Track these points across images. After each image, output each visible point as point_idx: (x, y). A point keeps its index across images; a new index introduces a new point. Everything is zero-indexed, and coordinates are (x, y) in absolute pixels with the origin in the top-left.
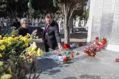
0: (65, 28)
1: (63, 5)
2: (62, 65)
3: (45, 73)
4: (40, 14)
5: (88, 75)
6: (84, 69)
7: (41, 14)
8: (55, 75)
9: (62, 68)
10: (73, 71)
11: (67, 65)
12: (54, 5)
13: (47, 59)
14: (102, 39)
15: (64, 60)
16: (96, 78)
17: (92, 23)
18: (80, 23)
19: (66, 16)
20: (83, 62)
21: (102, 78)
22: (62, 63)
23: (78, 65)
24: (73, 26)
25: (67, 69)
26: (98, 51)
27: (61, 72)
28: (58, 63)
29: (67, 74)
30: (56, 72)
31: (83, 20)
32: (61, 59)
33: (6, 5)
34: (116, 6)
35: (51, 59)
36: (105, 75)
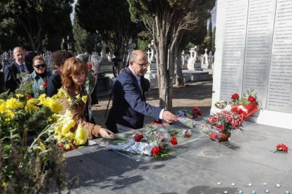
0: (161, 73)
1: (154, 17)
2: (148, 165)
3: (105, 185)
4: (100, 42)
5: (208, 187)
6: (199, 171)
7: (102, 42)
8: (127, 190)
9: (147, 171)
10: (173, 179)
11: (159, 163)
12: (133, 19)
13: (111, 150)
14: (247, 98)
15: (152, 152)
16: (226, 192)
17: (223, 60)
18: (198, 61)
19: (161, 45)
20: (198, 155)
21: (240, 192)
22: (147, 158)
23: (186, 162)
24: (181, 69)
25: (158, 173)
26: (234, 129)
27: (144, 181)
28: (138, 159)
29: (159, 187)
30: (130, 183)
31: (206, 55)
32: (144, 149)
33: (13, 20)
34: (277, 19)
35: (121, 151)
36: (250, 185)
